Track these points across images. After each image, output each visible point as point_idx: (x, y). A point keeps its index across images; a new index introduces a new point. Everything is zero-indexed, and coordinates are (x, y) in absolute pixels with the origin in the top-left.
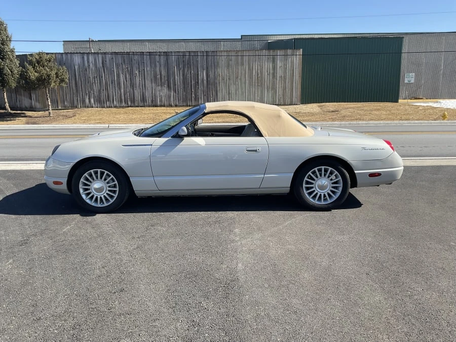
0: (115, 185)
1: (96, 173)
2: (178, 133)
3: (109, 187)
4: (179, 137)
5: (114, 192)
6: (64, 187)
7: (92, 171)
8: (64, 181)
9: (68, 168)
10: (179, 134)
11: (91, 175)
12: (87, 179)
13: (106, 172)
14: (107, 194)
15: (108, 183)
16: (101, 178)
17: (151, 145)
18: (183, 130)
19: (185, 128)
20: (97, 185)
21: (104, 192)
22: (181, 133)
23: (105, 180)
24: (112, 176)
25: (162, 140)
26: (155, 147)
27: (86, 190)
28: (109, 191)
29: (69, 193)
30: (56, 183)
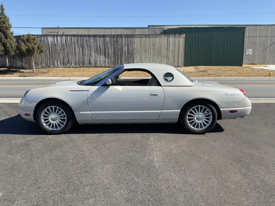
0: (64, 115)
1: (52, 108)
2: (105, 83)
3: (61, 117)
4: (107, 86)
5: (64, 120)
6: (31, 118)
7: (49, 107)
8: (32, 113)
9: (34, 105)
10: (106, 83)
11: (48, 110)
12: (46, 113)
13: (58, 108)
14: (59, 122)
15: (59, 115)
16: (55, 111)
17: (88, 91)
18: (109, 81)
19: (110, 80)
20: (52, 116)
21: (57, 120)
22: (108, 83)
23: (58, 113)
24: (62, 110)
25: (95, 88)
26: (91, 92)
27: (45, 120)
28: (61, 119)
29: (33, 120)
30: (26, 115)
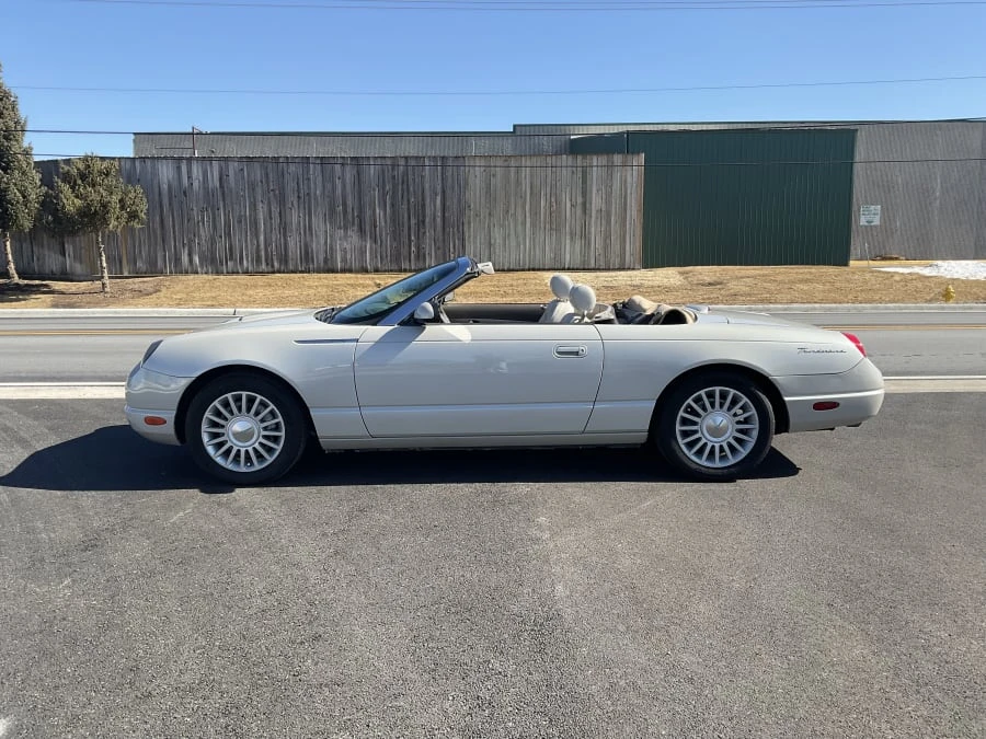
0: (278, 424)
1: (238, 399)
2: (412, 314)
3: (265, 429)
4: (415, 324)
5: (276, 439)
6: (167, 431)
7: (229, 396)
8: (170, 416)
9: (182, 384)
10: (416, 316)
11: (226, 404)
12: (218, 413)
13: (259, 397)
14: (261, 444)
15: (262, 421)
16: (249, 410)
17: (357, 341)
18: (425, 310)
19: (429, 306)
20: (238, 425)
21: (254, 439)
22: (420, 315)
23: (257, 414)
24: (272, 406)
25: (378, 331)
26: (364, 345)
27: (214, 436)
28: (265, 437)
29: (177, 443)
30: (152, 421)
